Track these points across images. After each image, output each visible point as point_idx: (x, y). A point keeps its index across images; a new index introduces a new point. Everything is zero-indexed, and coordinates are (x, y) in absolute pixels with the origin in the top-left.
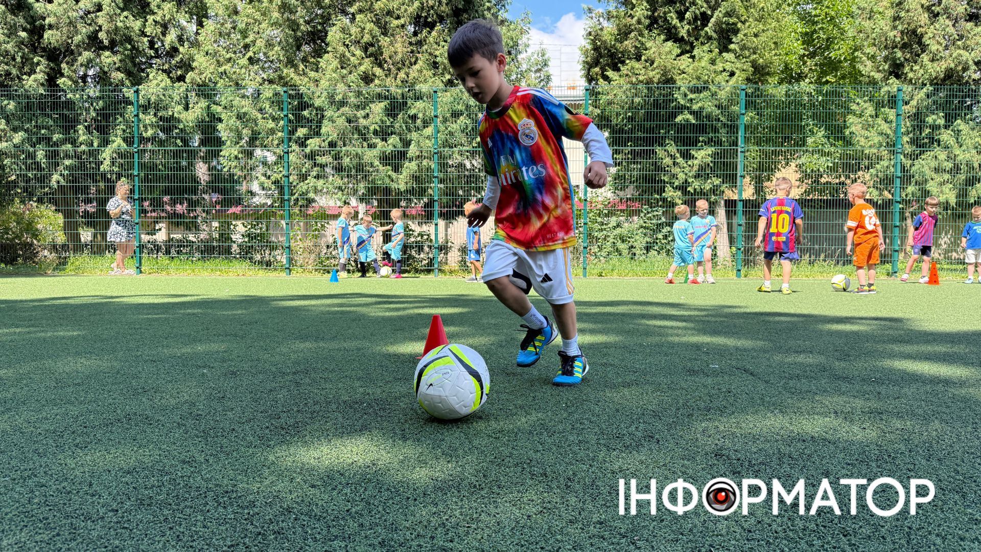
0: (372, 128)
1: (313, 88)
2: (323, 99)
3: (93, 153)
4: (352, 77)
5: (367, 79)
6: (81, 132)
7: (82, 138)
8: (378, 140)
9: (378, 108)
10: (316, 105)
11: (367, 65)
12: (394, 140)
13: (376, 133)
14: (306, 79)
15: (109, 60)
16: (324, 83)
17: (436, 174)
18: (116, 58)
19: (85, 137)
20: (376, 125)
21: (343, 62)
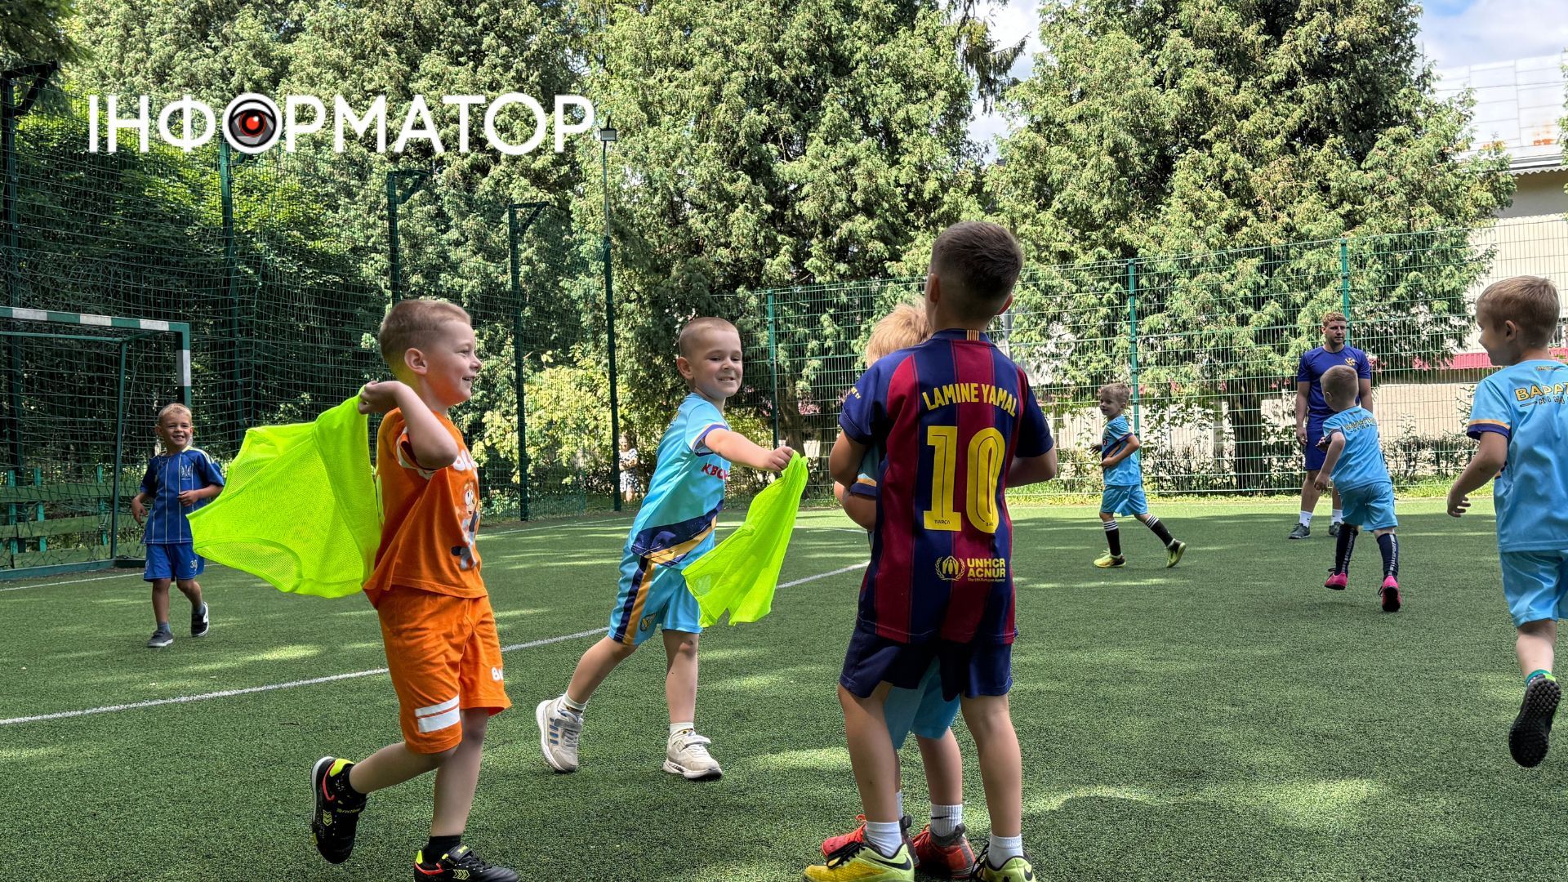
0: (1241, 294)
1: (1155, 248)
2: (1170, 262)
3: (842, 347)
4: (1212, 230)
5: (1231, 228)
7: (828, 331)
8: (1250, 310)
9: (1248, 266)
10: (1159, 271)
11: (1230, 211)
13: (1246, 300)
14: (1146, 237)
16: (1171, 241)
19: (832, 330)
20: (1246, 290)
21: (1196, 208)
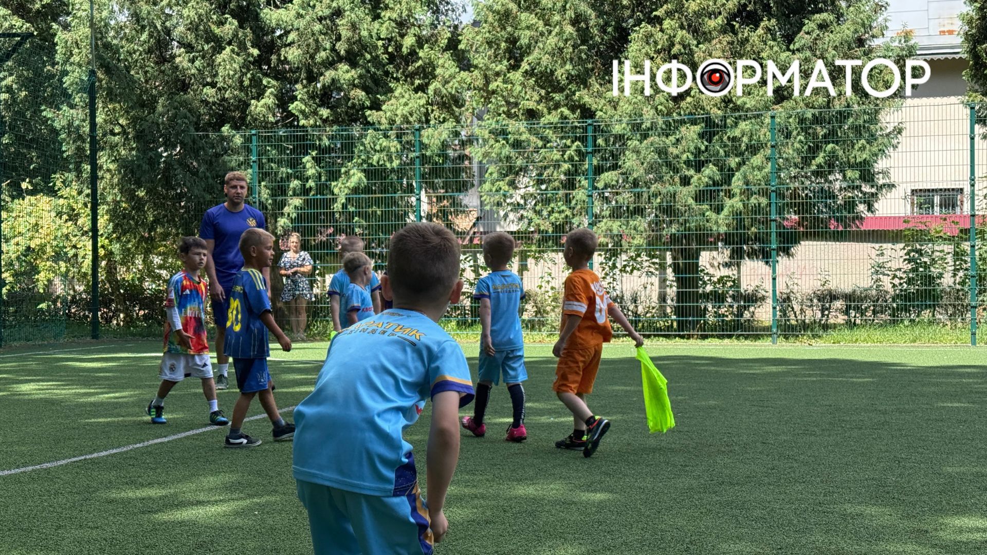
0: (684, 157)
1: (611, 111)
2: (624, 125)
3: (323, 188)
6: (308, 165)
7: (310, 172)
8: (692, 172)
9: (691, 132)
10: (614, 132)
12: (710, 170)
13: (688, 163)
14: (603, 101)
15: (348, 76)
16: (624, 106)
17: (773, 217)
18: (354, 73)
19: (314, 171)
20: (689, 154)
